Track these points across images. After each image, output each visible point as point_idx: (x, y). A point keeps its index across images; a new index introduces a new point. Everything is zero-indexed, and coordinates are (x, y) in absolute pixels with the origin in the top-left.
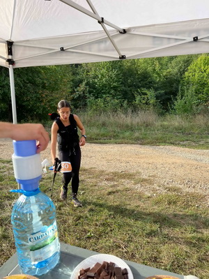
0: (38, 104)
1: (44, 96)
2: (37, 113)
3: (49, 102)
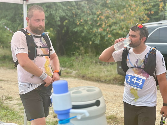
0: (95, 30)
1: (103, 18)
2: (93, 42)
3: (110, 26)
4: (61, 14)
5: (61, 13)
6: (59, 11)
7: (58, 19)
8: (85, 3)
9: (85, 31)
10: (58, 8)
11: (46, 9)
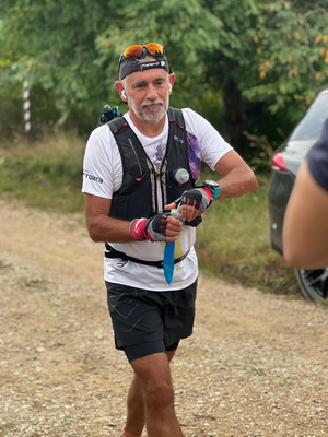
4: (203, 43)
5: (204, 39)
6: (196, 32)
7: (192, 57)
8: (283, 8)
9: (280, 100)
10: (196, 25)
11: (154, 26)
